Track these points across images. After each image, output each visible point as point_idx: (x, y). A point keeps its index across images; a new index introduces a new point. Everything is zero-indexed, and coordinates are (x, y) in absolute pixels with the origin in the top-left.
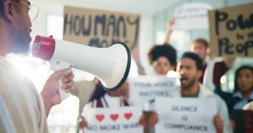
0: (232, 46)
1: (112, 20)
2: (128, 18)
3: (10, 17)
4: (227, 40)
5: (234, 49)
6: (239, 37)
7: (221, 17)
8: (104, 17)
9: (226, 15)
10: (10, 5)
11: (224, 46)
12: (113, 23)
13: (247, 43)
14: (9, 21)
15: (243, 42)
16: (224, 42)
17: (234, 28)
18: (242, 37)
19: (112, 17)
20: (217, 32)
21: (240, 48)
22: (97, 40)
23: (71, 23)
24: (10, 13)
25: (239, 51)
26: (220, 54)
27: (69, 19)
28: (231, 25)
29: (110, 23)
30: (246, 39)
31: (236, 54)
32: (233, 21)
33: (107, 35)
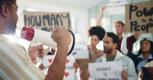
0: (139, 26)
1: (53, 17)
2: (62, 15)
3: (5, 14)
4: (136, 22)
5: (140, 28)
6: (143, 21)
7: (134, 8)
8: (48, 15)
9: (136, 8)
10: (6, 7)
11: (134, 26)
12: (54, 19)
13: (148, 25)
14: (5, 17)
15: (145, 24)
16: (134, 23)
17: (141, 15)
18: (145, 21)
19: (53, 15)
20: (130, 18)
21: (144, 27)
22: (46, 28)
23: (29, 19)
24: (6, 12)
25: (143, 30)
26: (131, 31)
27: (27, 18)
28: (139, 14)
29: (52, 19)
30: (148, 22)
31: (141, 31)
32: (140, 11)
33: (52, 25)
